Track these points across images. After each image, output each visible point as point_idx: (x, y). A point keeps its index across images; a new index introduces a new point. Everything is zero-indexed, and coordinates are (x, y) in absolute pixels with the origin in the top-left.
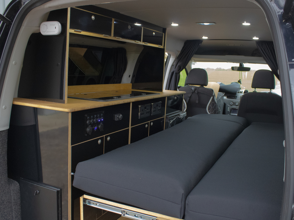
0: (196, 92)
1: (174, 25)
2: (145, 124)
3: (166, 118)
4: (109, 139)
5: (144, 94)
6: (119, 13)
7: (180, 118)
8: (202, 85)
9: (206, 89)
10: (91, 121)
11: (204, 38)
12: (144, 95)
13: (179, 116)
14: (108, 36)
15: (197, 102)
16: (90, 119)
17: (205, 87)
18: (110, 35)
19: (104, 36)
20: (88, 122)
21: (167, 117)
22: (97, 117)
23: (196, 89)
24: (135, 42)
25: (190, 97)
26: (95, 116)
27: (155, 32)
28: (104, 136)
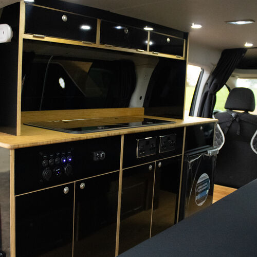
0: (237, 120)
1: (196, 26)
2: (149, 165)
3: (184, 156)
4: (82, 186)
5: (149, 123)
6: (109, 11)
7: (208, 157)
8: (247, 111)
9: (252, 115)
10: (50, 161)
11: (248, 45)
12: (151, 124)
13: (207, 153)
14: (90, 43)
15: (238, 133)
16: (48, 159)
17: (250, 113)
18: (94, 41)
19: (83, 43)
20: (44, 162)
21: (186, 154)
22: (60, 156)
23: (238, 115)
24: (137, 51)
25: (230, 127)
26: (58, 154)
27: (170, 38)
28: (75, 182)
